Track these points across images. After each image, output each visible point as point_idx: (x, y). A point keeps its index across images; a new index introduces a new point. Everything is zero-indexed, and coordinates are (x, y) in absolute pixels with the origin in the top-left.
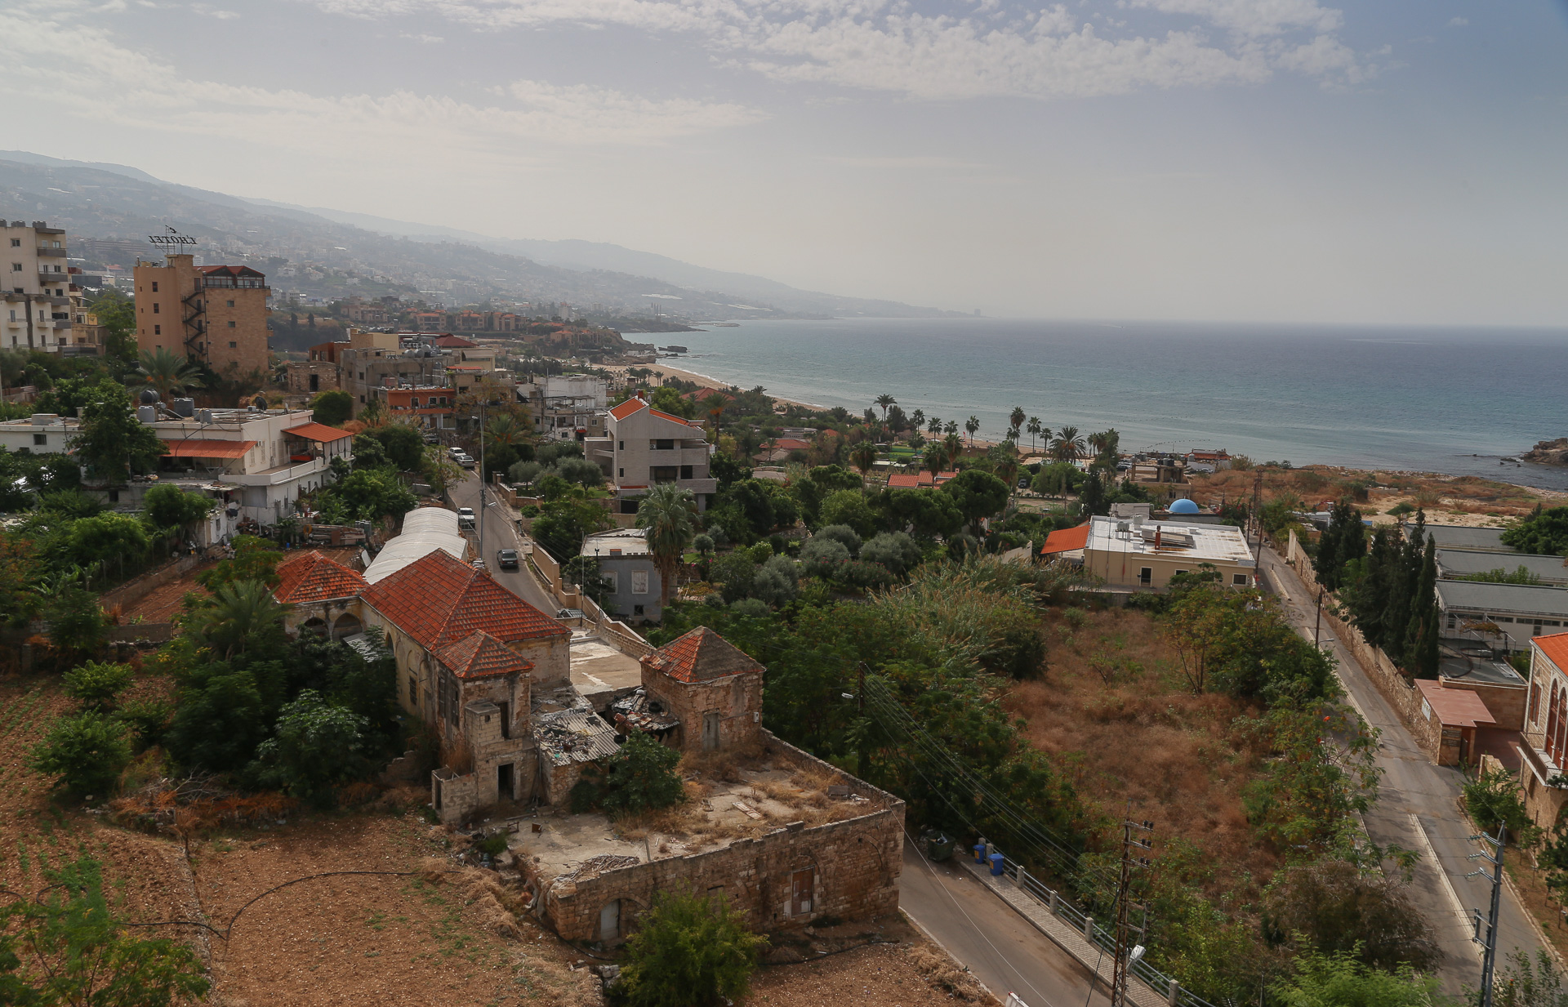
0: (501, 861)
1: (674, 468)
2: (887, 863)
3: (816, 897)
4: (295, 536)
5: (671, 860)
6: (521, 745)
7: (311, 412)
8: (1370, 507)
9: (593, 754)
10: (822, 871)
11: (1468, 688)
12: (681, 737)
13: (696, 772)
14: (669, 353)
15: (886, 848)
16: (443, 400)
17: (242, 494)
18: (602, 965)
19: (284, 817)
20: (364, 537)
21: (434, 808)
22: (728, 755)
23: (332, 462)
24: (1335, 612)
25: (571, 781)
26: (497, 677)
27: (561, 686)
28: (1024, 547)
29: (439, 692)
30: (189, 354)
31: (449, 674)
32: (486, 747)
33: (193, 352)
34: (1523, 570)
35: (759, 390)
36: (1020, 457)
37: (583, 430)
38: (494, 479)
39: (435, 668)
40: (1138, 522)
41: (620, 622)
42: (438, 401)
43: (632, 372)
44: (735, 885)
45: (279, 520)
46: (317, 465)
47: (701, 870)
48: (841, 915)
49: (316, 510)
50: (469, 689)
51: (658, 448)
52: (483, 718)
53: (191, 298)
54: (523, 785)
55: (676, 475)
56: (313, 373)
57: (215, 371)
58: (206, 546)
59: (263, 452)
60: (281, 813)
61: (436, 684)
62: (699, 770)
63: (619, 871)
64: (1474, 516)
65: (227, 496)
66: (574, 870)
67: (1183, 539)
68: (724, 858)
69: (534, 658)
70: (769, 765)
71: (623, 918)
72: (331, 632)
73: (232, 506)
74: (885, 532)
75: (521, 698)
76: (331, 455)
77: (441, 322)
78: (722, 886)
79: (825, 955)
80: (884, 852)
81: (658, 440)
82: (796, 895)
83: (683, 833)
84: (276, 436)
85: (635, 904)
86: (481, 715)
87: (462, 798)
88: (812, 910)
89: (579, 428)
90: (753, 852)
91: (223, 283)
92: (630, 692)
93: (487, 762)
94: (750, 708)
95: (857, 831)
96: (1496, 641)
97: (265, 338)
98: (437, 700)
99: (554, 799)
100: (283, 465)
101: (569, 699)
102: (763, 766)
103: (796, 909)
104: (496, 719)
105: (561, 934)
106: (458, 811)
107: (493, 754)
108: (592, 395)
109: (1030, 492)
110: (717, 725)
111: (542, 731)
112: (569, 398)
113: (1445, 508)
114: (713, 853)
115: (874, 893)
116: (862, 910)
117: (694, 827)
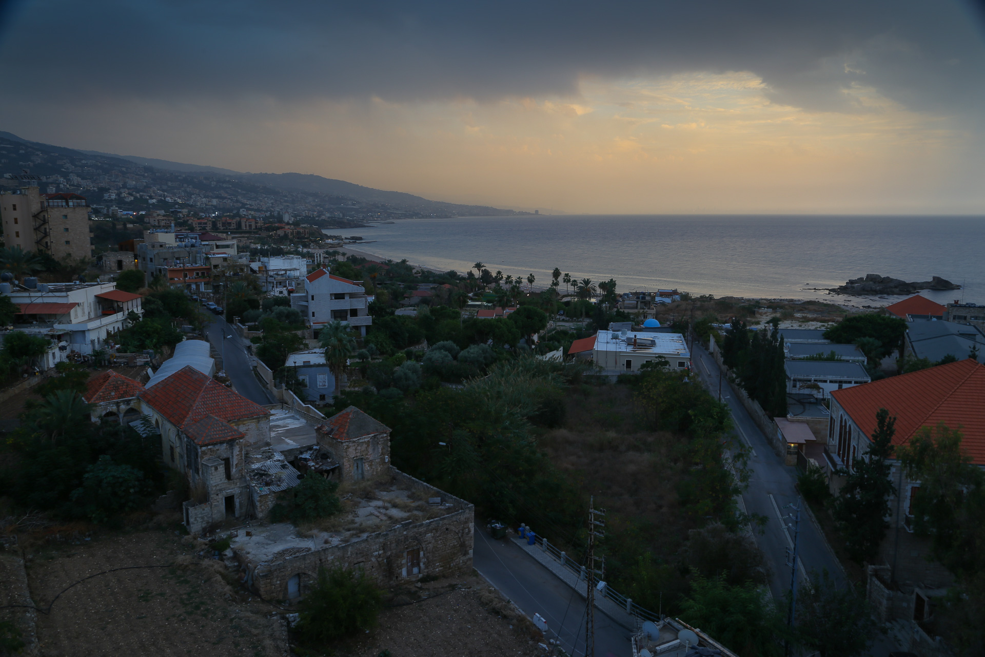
0: (226, 555)
1: (345, 311)
2: (464, 542)
3: (421, 565)
4: (104, 361)
5: (330, 548)
6: (238, 484)
7: (115, 284)
8: (756, 320)
9: (284, 486)
10: (424, 549)
11: (802, 422)
12: (340, 474)
13: (350, 494)
14: (351, 241)
15: (463, 533)
16: (203, 274)
17: (70, 335)
18: (288, 613)
19: (89, 536)
20: (149, 360)
21: (185, 525)
22: (369, 483)
23: (129, 314)
24: (733, 381)
25: (270, 504)
26: (221, 443)
27: (265, 447)
28: (557, 350)
29: (187, 454)
30: (38, 249)
31: (192, 443)
32: (216, 486)
33: (42, 248)
34: (833, 354)
35: (404, 261)
36: (559, 298)
37: (293, 289)
38: (234, 321)
39: (184, 439)
40: (624, 333)
41: (309, 405)
42: (200, 274)
43: (327, 253)
44: (371, 560)
45: (94, 350)
46: (120, 316)
47: (349, 553)
48: (437, 574)
49: (118, 344)
50: (204, 451)
51: (335, 298)
52: (213, 468)
53: (38, 214)
54: (241, 507)
55: (347, 315)
56: (119, 259)
57: (56, 260)
58: (46, 369)
59: (83, 310)
60: (87, 533)
61: (185, 449)
62: (352, 493)
63: (298, 557)
64: (813, 323)
65: (59, 338)
66: (270, 557)
67: (650, 342)
68: (363, 545)
69: (247, 430)
70: (394, 488)
71: (302, 584)
72: (121, 420)
73: (63, 343)
74: (474, 345)
75: (238, 455)
76: (128, 310)
77: (208, 225)
78: (363, 562)
79: (427, 599)
80: (462, 536)
81: (335, 294)
82: (409, 564)
83: (339, 531)
84: (92, 299)
85: (309, 576)
86: (212, 467)
87: (202, 518)
88: (419, 573)
89: (289, 288)
90: (381, 540)
91: (60, 204)
92: (310, 448)
93: (217, 495)
94: (383, 454)
95: (445, 524)
96: (818, 394)
97: (89, 238)
98: (186, 459)
99: (260, 515)
100: (98, 317)
101: (270, 454)
102: (391, 488)
103: (409, 572)
104: (222, 469)
105: (263, 597)
106: (200, 526)
107: (221, 490)
108: (298, 268)
109: (565, 318)
110: (362, 465)
111: (252, 474)
112: (283, 270)
113: (797, 319)
114: (356, 543)
115: (457, 560)
116: (450, 570)
117: (346, 527)
